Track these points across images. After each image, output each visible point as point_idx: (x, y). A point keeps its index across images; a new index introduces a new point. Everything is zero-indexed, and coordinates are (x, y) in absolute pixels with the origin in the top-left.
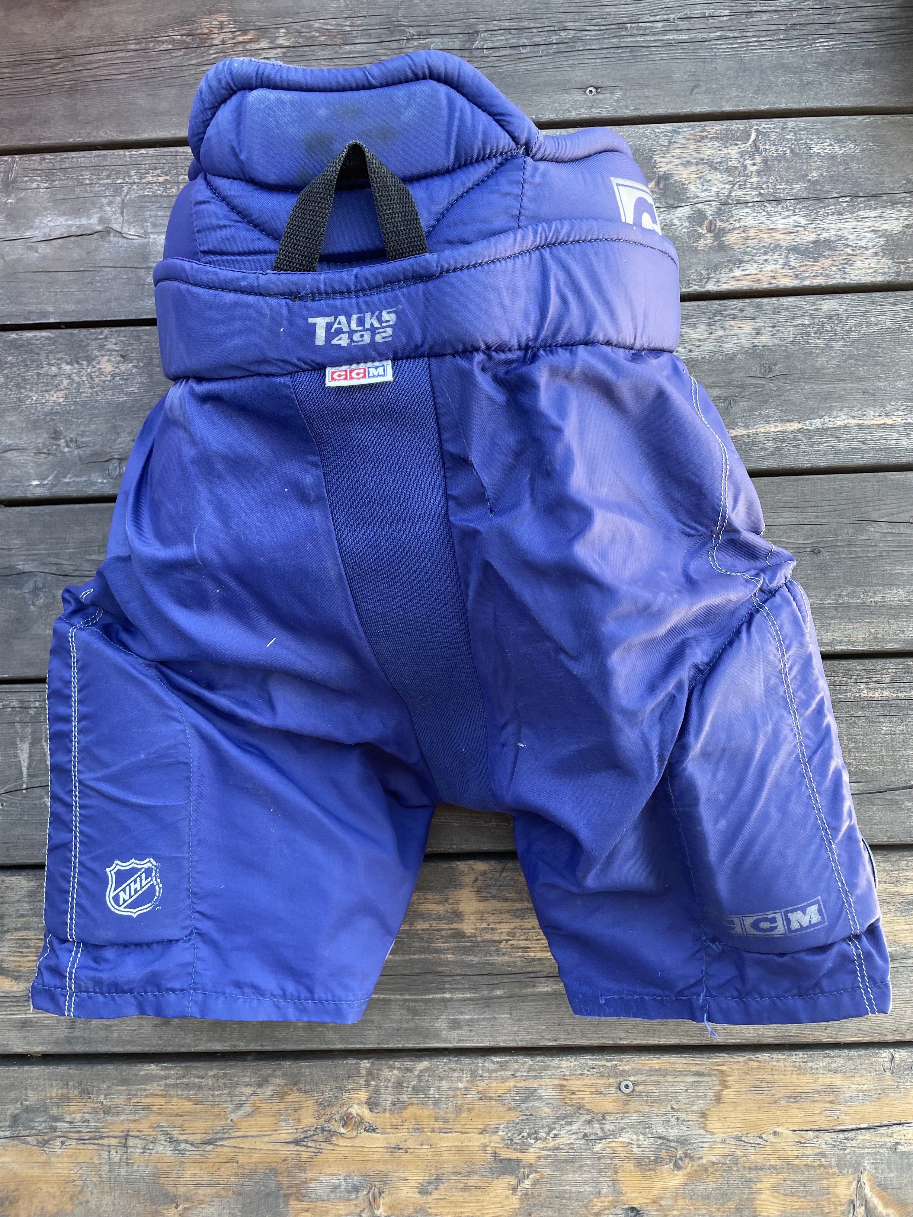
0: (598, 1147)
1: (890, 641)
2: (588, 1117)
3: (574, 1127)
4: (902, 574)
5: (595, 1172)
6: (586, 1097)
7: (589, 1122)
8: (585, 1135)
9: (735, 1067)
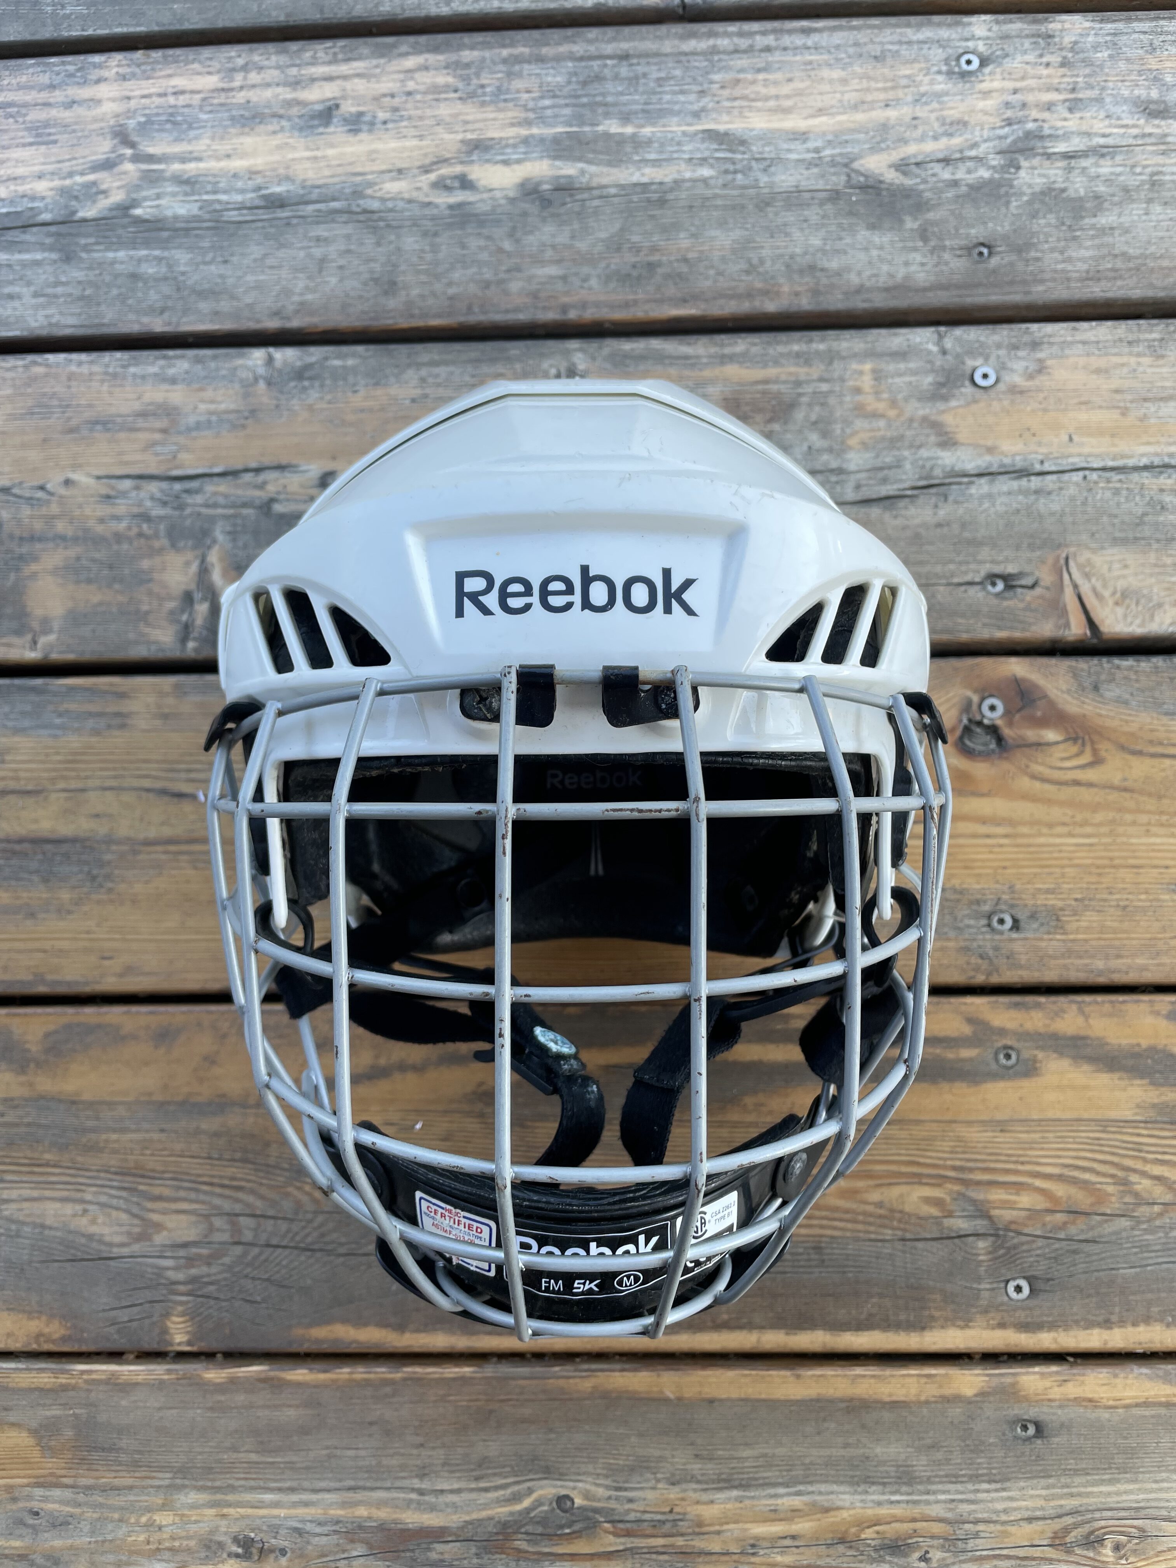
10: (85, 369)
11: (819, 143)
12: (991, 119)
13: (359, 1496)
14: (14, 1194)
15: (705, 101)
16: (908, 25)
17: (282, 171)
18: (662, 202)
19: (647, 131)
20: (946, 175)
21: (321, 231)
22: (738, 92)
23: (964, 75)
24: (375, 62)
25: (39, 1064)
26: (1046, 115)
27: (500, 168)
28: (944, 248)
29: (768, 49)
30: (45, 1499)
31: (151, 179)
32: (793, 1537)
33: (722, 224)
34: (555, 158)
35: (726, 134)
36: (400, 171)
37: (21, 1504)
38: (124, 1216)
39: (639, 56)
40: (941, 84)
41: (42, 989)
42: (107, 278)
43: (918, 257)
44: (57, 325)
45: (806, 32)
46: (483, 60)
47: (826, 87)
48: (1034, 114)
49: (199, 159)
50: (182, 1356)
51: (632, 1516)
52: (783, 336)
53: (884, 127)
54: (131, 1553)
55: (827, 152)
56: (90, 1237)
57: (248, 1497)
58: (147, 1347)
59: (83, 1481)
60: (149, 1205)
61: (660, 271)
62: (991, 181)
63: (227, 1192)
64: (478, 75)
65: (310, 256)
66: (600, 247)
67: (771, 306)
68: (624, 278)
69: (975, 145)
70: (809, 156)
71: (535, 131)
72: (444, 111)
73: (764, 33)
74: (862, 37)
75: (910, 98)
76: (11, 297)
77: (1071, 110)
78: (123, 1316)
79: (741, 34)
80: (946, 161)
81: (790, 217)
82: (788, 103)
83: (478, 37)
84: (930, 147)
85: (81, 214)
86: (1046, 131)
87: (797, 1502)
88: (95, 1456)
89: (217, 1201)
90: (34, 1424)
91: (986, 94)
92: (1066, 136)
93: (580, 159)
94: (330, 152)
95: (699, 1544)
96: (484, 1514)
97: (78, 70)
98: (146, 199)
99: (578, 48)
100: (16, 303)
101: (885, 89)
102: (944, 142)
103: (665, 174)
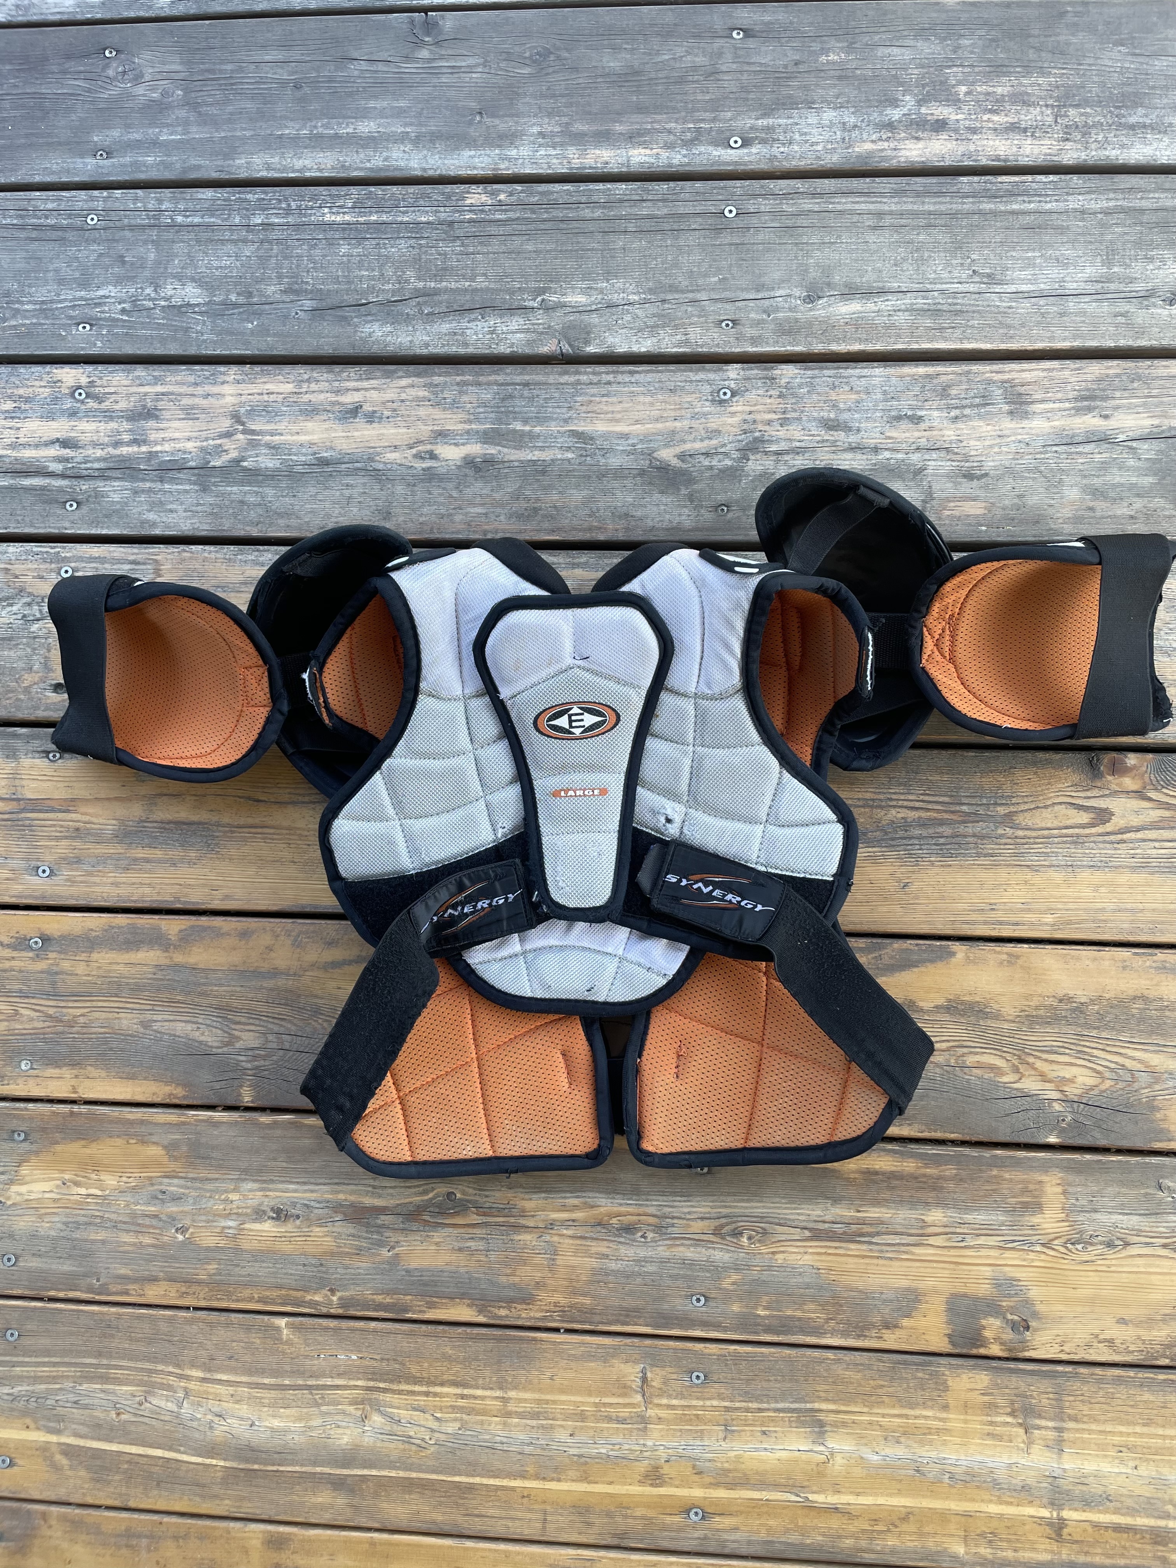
0: (35, 627)
1: (356, 169)
2: (28, 600)
3: (15, 608)
4: (375, 108)
5: (29, 650)
6: (28, 580)
7: (29, 604)
8: (24, 616)
9: (169, 557)
10: (213, 555)
11: (635, 441)
12: (735, 430)
13: (340, 1188)
14: (160, 1018)
15: (571, 413)
16: (691, 371)
17: (328, 444)
18: (544, 472)
19: (537, 429)
20: (706, 463)
21: (349, 480)
22: (590, 408)
23: (722, 402)
24: (383, 381)
25: (175, 947)
26: (767, 428)
27: (453, 447)
28: (702, 506)
29: (609, 383)
30: (170, 1185)
31: (253, 444)
32: (573, 1221)
33: (577, 486)
34: (485, 443)
35: (582, 433)
36: (396, 447)
37: (156, 1187)
38: (219, 1032)
39: (535, 384)
40: (708, 408)
41: (179, 906)
42: (227, 503)
43: (686, 511)
44: (197, 529)
45: (632, 373)
46: (446, 382)
47: (641, 407)
48: (760, 427)
49: (281, 434)
50: (248, 1109)
51: (487, 1205)
52: (607, 553)
53: (673, 432)
54: (215, 1215)
55: (639, 446)
56: (201, 1042)
57: (280, 1186)
58: (230, 1103)
59: (191, 1175)
60: (233, 1026)
61: (541, 512)
62: (732, 467)
63: (276, 1021)
64: (442, 391)
65: (342, 494)
66: (507, 498)
67: (602, 537)
68: (519, 516)
69: (724, 445)
70: (629, 448)
71: (473, 426)
72: (422, 412)
73: (607, 373)
74: (664, 377)
75: (689, 416)
76: (171, 511)
77: (781, 425)
78: (217, 1086)
79: (594, 373)
80: (707, 454)
81: (615, 483)
82: (619, 416)
83: (444, 368)
84: (698, 445)
85: (212, 464)
86: (766, 438)
87: (575, 1201)
88: (198, 1161)
89: (270, 1026)
90: (166, 1143)
91: (733, 414)
92: (777, 441)
93: (498, 445)
94: (356, 434)
95: (522, 1221)
96: (407, 1200)
97: (211, 375)
98: (250, 456)
99: (500, 378)
100: (174, 515)
101: (674, 409)
102: (706, 443)
103: (546, 456)
